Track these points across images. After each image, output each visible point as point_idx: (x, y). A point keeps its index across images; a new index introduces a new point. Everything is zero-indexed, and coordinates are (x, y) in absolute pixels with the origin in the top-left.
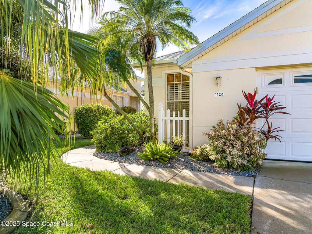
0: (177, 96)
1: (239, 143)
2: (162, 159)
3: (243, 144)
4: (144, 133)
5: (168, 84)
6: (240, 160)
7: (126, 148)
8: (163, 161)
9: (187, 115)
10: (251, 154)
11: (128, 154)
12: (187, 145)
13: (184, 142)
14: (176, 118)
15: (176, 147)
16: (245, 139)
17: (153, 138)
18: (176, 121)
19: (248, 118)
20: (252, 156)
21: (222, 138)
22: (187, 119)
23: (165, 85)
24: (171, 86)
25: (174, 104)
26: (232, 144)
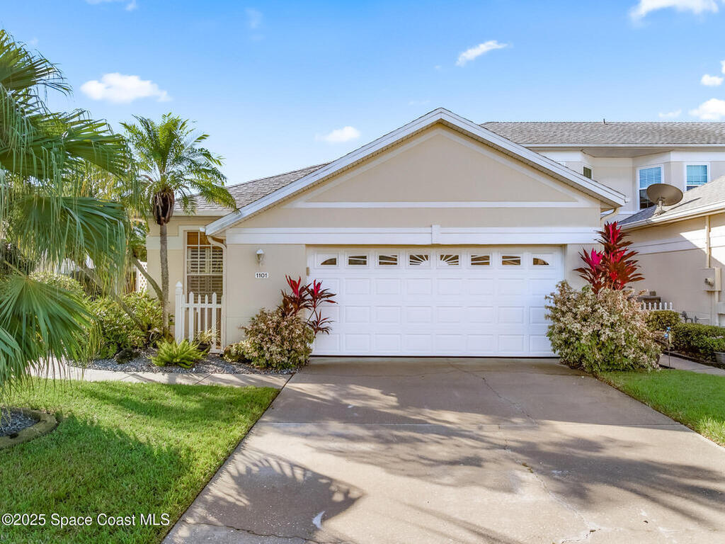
0: (203, 266)
1: (279, 338)
2: (184, 363)
3: (283, 339)
4: (150, 327)
5: (188, 247)
6: (279, 357)
7: (126, 351)
8: (185, 366)
9: (219, 302)
10: (291, 350)
11: (131, 360)
12: (218, 344)
13: (214, 340)
14: (203, 306)
15: (202, 347)
16: (286, 333)
17: (167, 335)
18: (203, 310)
19: (292, 308)
20: (292, 352)
21: (260, 332)
22: (219, 306)
23: (184, 249)
24: (194, 250)
25: (199, 279)
26: (270, 339)
